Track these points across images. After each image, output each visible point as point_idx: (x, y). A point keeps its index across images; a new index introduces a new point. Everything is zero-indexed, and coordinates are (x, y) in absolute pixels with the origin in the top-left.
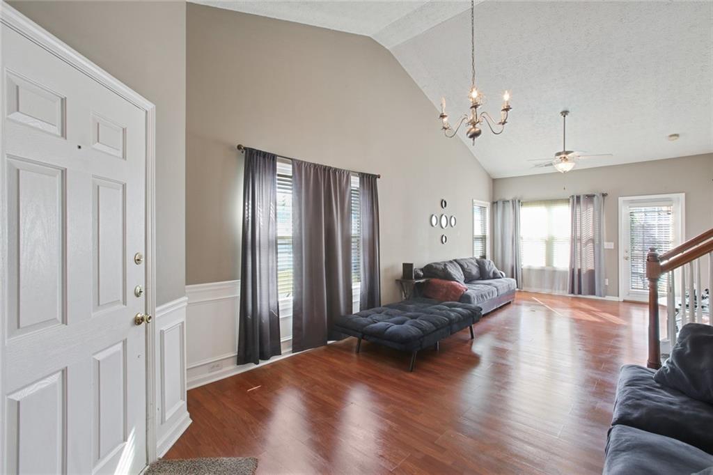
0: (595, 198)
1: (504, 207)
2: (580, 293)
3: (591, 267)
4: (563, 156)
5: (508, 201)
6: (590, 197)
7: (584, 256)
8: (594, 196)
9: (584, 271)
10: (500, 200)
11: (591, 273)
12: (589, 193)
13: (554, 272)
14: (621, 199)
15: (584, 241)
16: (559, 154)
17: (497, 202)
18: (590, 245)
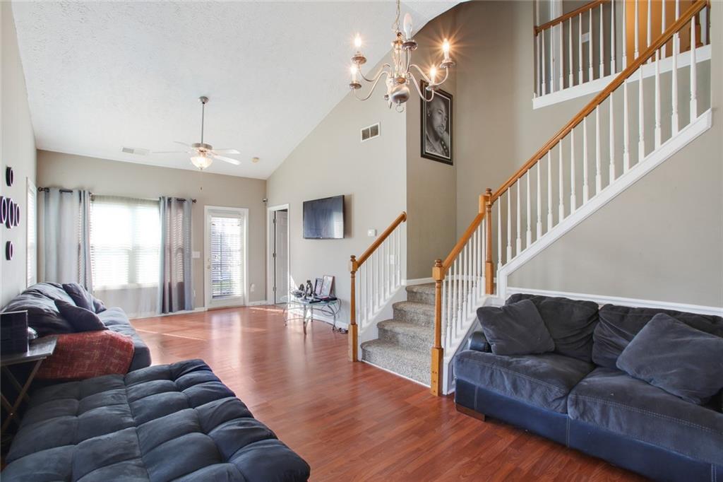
0: (185, 204)
1: (61, 199)
2: (171, 310)
3: (180, 279)
4: (202, 148)
5: (71, 191)
6: (181, 201)
7: (174, 268)
8: (185, 200)
9: (174, 286)
10: (55, 187)
11: (181, 286)
12: (180, 197)
13: (139, 290)
14: (207, 208)
15: (174, 250)
16: (198, 145)
17: (47, 190)
18: (180, 254)
